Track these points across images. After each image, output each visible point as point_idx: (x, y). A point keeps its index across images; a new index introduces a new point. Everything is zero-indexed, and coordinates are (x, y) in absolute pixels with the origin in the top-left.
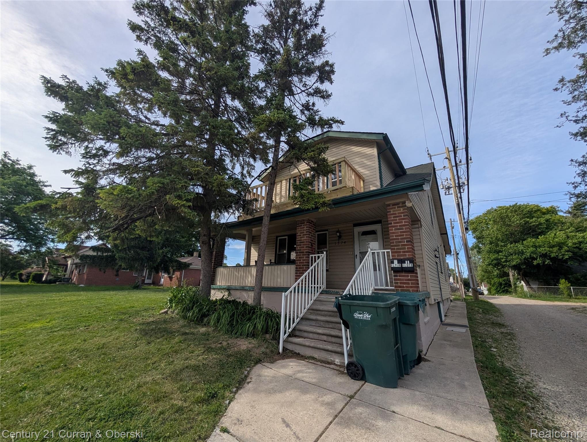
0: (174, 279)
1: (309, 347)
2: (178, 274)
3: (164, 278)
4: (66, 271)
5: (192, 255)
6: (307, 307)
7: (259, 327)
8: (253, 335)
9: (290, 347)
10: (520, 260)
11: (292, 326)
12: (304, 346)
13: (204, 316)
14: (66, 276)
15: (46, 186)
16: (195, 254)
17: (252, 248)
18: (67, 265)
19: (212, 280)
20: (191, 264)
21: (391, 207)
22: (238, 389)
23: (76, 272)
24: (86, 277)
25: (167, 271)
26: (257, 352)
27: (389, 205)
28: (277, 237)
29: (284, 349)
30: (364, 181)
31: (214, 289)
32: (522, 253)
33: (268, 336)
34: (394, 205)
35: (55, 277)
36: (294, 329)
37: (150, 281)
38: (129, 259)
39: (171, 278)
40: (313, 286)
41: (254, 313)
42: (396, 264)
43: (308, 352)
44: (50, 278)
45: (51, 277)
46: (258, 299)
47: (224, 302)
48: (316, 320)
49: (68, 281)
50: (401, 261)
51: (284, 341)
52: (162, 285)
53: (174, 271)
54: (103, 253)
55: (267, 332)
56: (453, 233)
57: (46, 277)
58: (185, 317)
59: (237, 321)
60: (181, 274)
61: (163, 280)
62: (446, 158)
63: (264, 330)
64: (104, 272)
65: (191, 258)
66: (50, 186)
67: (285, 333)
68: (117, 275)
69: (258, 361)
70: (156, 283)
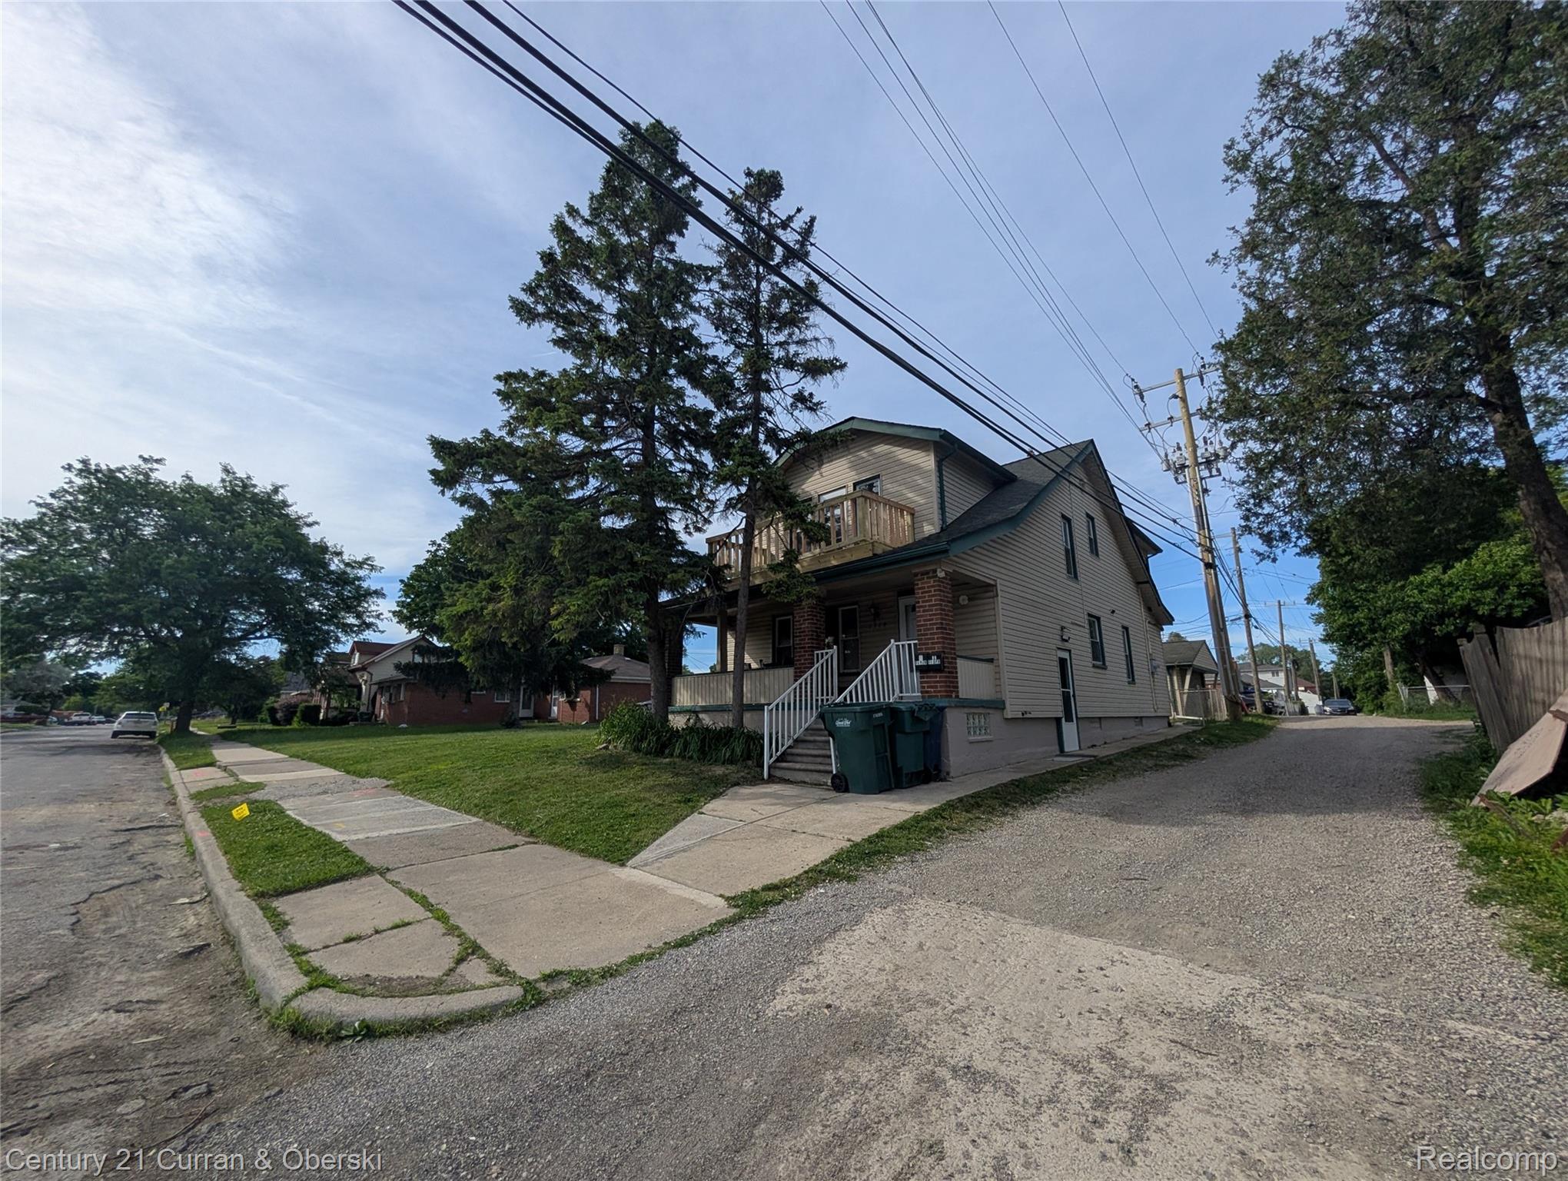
0: (580, 706)
1: (799, 770)
2: (586, 694)
3: (558, 703)
4: (359, 698)
5: (610, 652)
6: (805, 726)
7: (738, 751)
8: (731, 761)
9: (778, 773)
10: (1413, 623)
11: (781, 750)
12: (795, 770)
13: (664, 746)
14: (363, 709)
15: (310, 525)
16: (617, 649)
17: (729, 636)
18: (359, 687)
19: (667, 697)
20: (612, 672)
21: (919, 577)
22: (712, 799)
23: (382, 700)
24: (406, 710)
25: (565, 689)
26: (734, 778)
27: (916, 575)
28: (774, 617)
29: (770, 775)
30: (912, 515)
31: (673, 712)
32: (1417, 606)
33: (750, 763)
34: (923, 574)
35: (341, 712)
36: (783, 754)
37: (529, 713)
38: (492, 669)
39: (572, 704)
40: (820, 698)
41: (731, 736)
42: (921, 661)
43: (801, 776)
44: (333, 714)
45: (335, 713)
46: (740, 721)
47: (690, 730)
48: (814, 741)
49: (369, 720)
50: (927, 657)
51: (770, 767)
52: (555, 720)
53: (578, 690)
54: (438, 659)
55: (749, 758)
56: (1238, 564)
57: (326, 713)
58: (637, 750)
59: (710, 747)
60: (593, 694)
61: (555, 709)
62: (1175, 397)
63: (745, 755)
64: (444, 697)
65: (611, 658)
66: (317, 523)
67: (771, 757)
68: (468, 701)
69: (737, 784)
70: (542, 716)
